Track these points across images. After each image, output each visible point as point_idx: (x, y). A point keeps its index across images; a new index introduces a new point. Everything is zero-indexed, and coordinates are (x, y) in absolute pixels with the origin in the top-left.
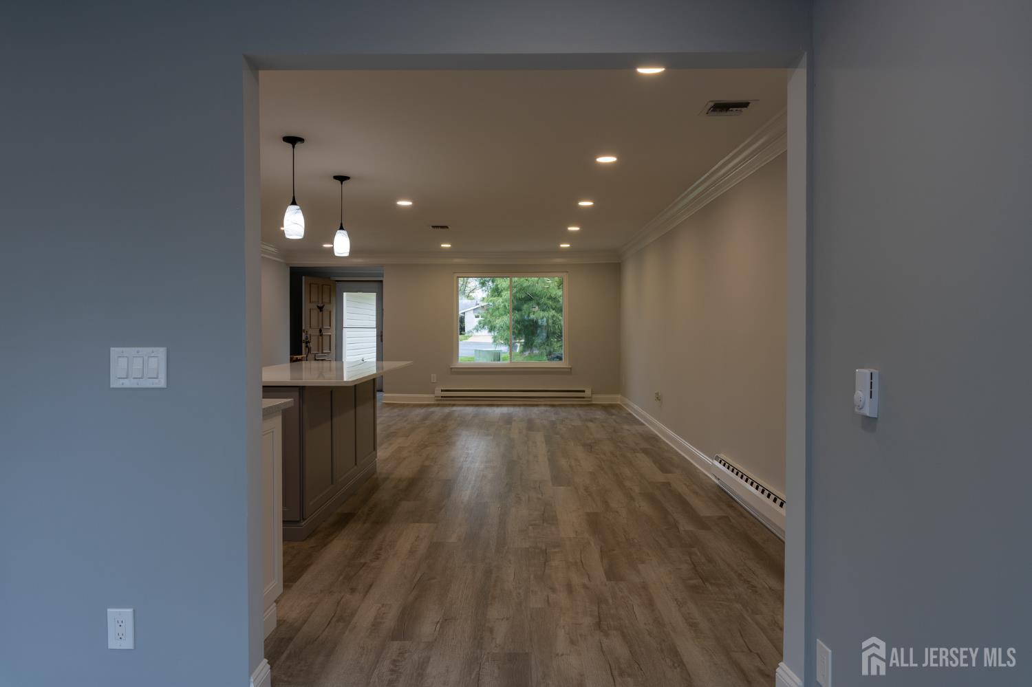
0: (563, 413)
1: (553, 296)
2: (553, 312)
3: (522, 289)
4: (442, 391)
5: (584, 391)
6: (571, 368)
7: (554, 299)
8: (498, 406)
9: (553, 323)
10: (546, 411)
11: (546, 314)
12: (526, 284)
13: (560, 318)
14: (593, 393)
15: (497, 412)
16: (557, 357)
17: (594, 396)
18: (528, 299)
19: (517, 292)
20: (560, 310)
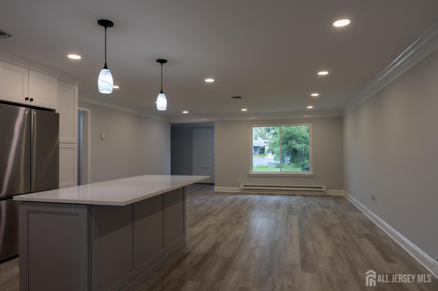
0: (310, 201)
1: (304, 136)
2: (304, 145)
3: (288, 133)
4: (244, 186)
5: (322, 188)
6: (314, 175)
7: (305, 138)
8: (273, 195)
9: (304, 150)
10: (300, 199)
11: (301, 145)
12: (290, 130)
13: (308, 147)
14: (327, 189)
15: (272, 199)
16: (306, 169)
17: (328, 190)
18: (291, 138)
19: (285, 135)
20: (307, 143)
